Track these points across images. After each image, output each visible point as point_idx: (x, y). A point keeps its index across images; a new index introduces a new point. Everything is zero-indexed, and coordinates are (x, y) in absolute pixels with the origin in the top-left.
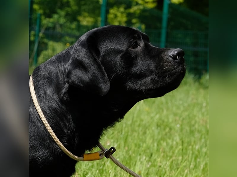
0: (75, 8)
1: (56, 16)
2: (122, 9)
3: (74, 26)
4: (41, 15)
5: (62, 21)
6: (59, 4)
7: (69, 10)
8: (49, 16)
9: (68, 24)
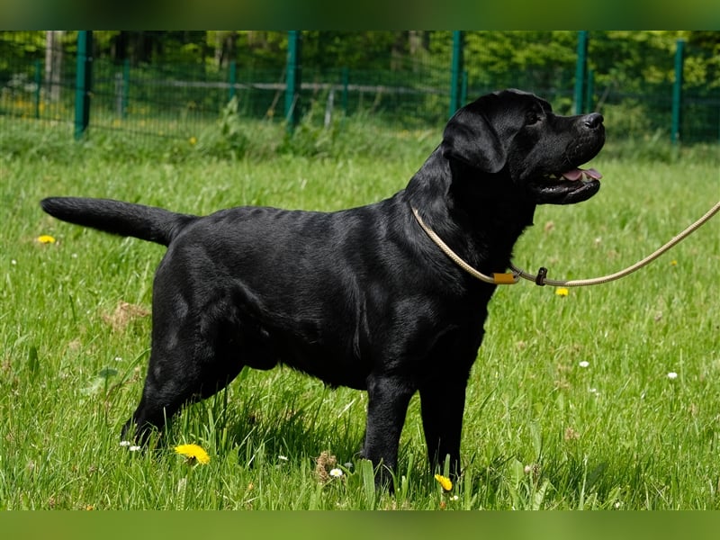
0: (638, 59)
1: (613, 71)
2: (699, 60)
3: (636, 83)
4: (593, 71)
5: (622, 77)
6: (616, 56)
7: (629, 63)
8: (604, 71)
9: (629, 82)
